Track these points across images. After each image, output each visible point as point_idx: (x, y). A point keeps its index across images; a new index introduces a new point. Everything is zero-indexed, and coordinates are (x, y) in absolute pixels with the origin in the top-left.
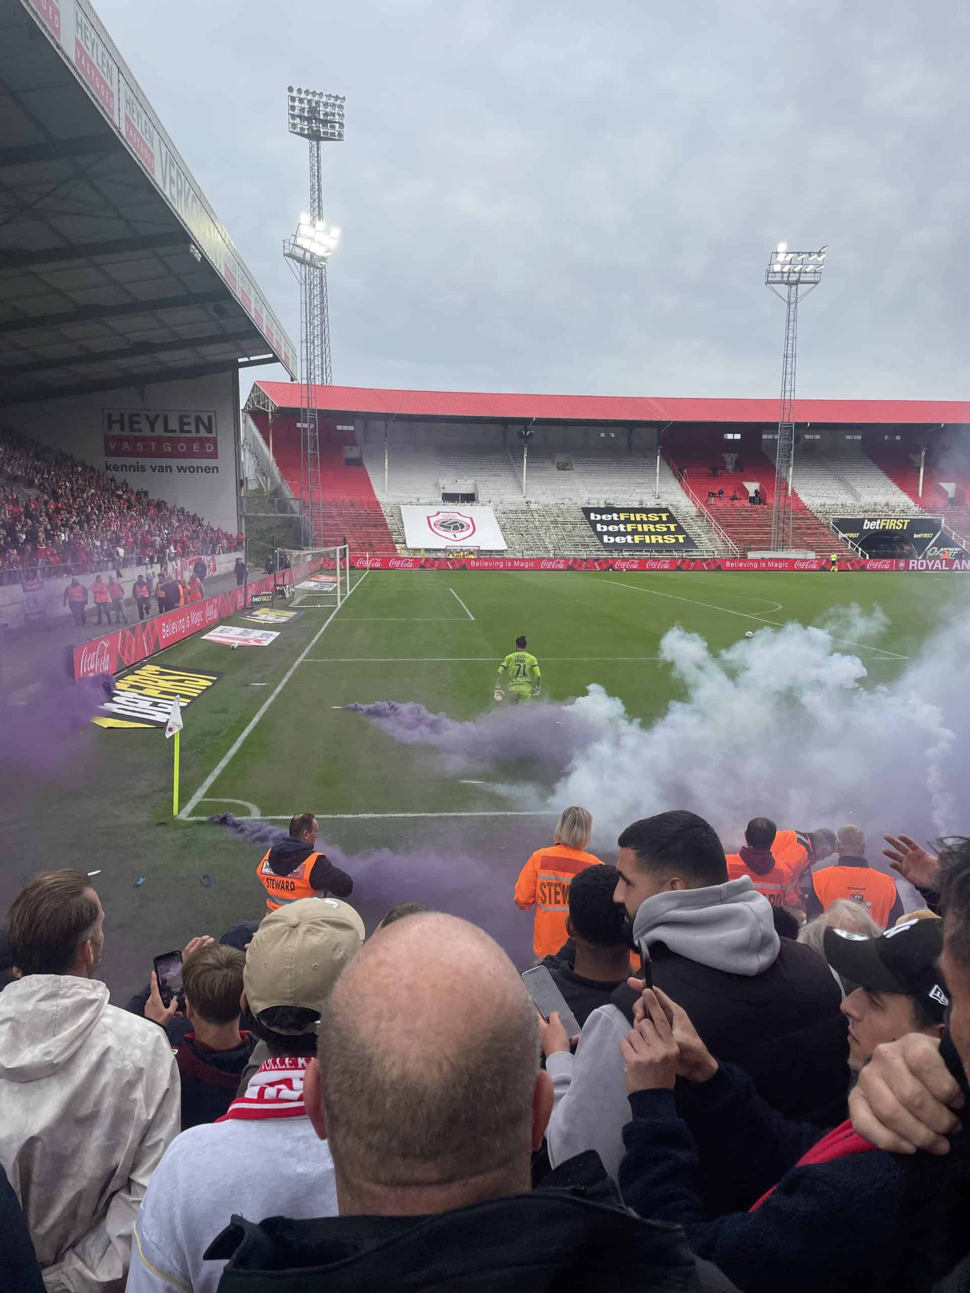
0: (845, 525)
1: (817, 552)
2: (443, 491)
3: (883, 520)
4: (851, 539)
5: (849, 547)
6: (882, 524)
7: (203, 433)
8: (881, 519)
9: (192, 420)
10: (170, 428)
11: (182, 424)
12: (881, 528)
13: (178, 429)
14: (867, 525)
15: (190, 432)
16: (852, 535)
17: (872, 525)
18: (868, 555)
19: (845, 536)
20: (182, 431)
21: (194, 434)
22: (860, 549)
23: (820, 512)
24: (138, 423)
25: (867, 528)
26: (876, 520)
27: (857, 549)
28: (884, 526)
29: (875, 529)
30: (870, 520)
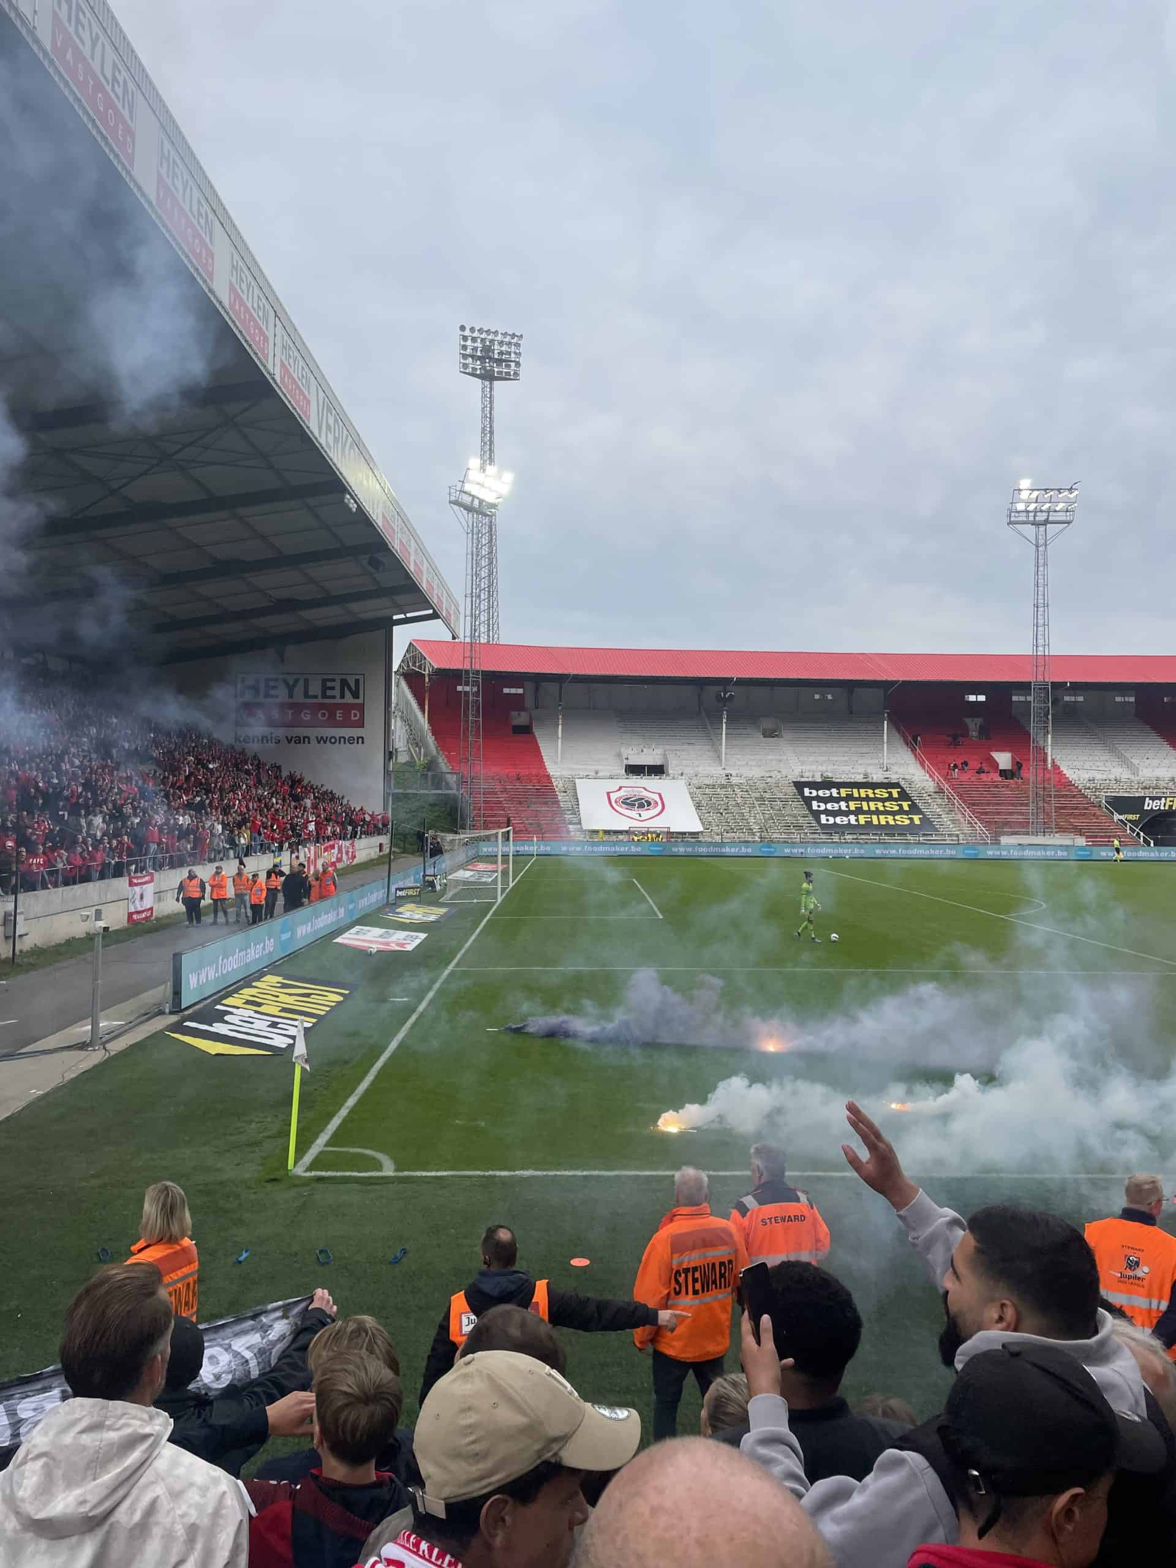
0: (1120, 804)
1: (1087, 837)
2: (625, 762)
3: (1168, 799)
4: (1130, 821)
5: (1128, 831)
6: (1168, 803)
7: (349, 699)
8: (1166, 798)
9: (337, 685)
10: (310, 693)
11: (325, 688)
12: (1167, 808)
13: (320, 694)
14: (1149, 805)
15: (334, 697)
16: (1131, 817)
17: (1155, 804)
18: (1152, 842)
19: (1122, 817)
20: (324, 696)
21: (338, 700)
22: (1142, 834)
23: (1089, 789)
24: (274, 687)
25: (1149, 808)
26: (1160, 798)
27: (1138, 834)
28: (1171, 806)
29: (1159, 809)
30: (1153, 799)
